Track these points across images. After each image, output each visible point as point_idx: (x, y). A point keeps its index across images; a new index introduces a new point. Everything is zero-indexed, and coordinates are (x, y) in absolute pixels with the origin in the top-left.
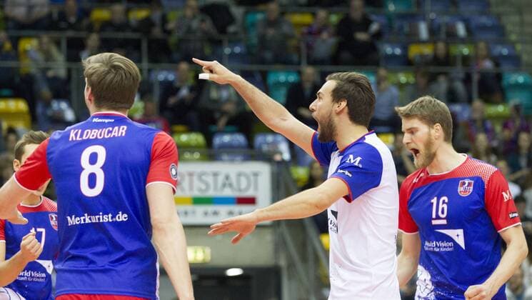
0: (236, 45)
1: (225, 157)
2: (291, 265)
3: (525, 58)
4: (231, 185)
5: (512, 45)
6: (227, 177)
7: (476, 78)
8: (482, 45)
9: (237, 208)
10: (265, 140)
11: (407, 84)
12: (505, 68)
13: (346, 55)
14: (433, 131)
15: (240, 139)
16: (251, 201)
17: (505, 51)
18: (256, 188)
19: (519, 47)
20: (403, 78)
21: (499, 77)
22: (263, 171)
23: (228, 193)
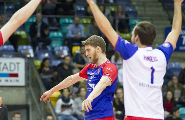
0: (10, 5)
1: (4, 55)
2: (34, 104)
3: (139, 12)
4: (7, 68)
5: (134, 7)
6: (5, 64)
7: (117, 22)
8: (120, 7)
9: (9, 79)
10: (23, 48)
11: (87, 24)
12: (130, 17)
13: (61, 10)
14: (96, 49)
15: (11, 47)
16: (16, 75)
17: (131, 10)
18: (18, 70)
19: (137, 8)
20: (85, 21)
21: (127, 21)
22: (22, 62)
23: (5, 71)
